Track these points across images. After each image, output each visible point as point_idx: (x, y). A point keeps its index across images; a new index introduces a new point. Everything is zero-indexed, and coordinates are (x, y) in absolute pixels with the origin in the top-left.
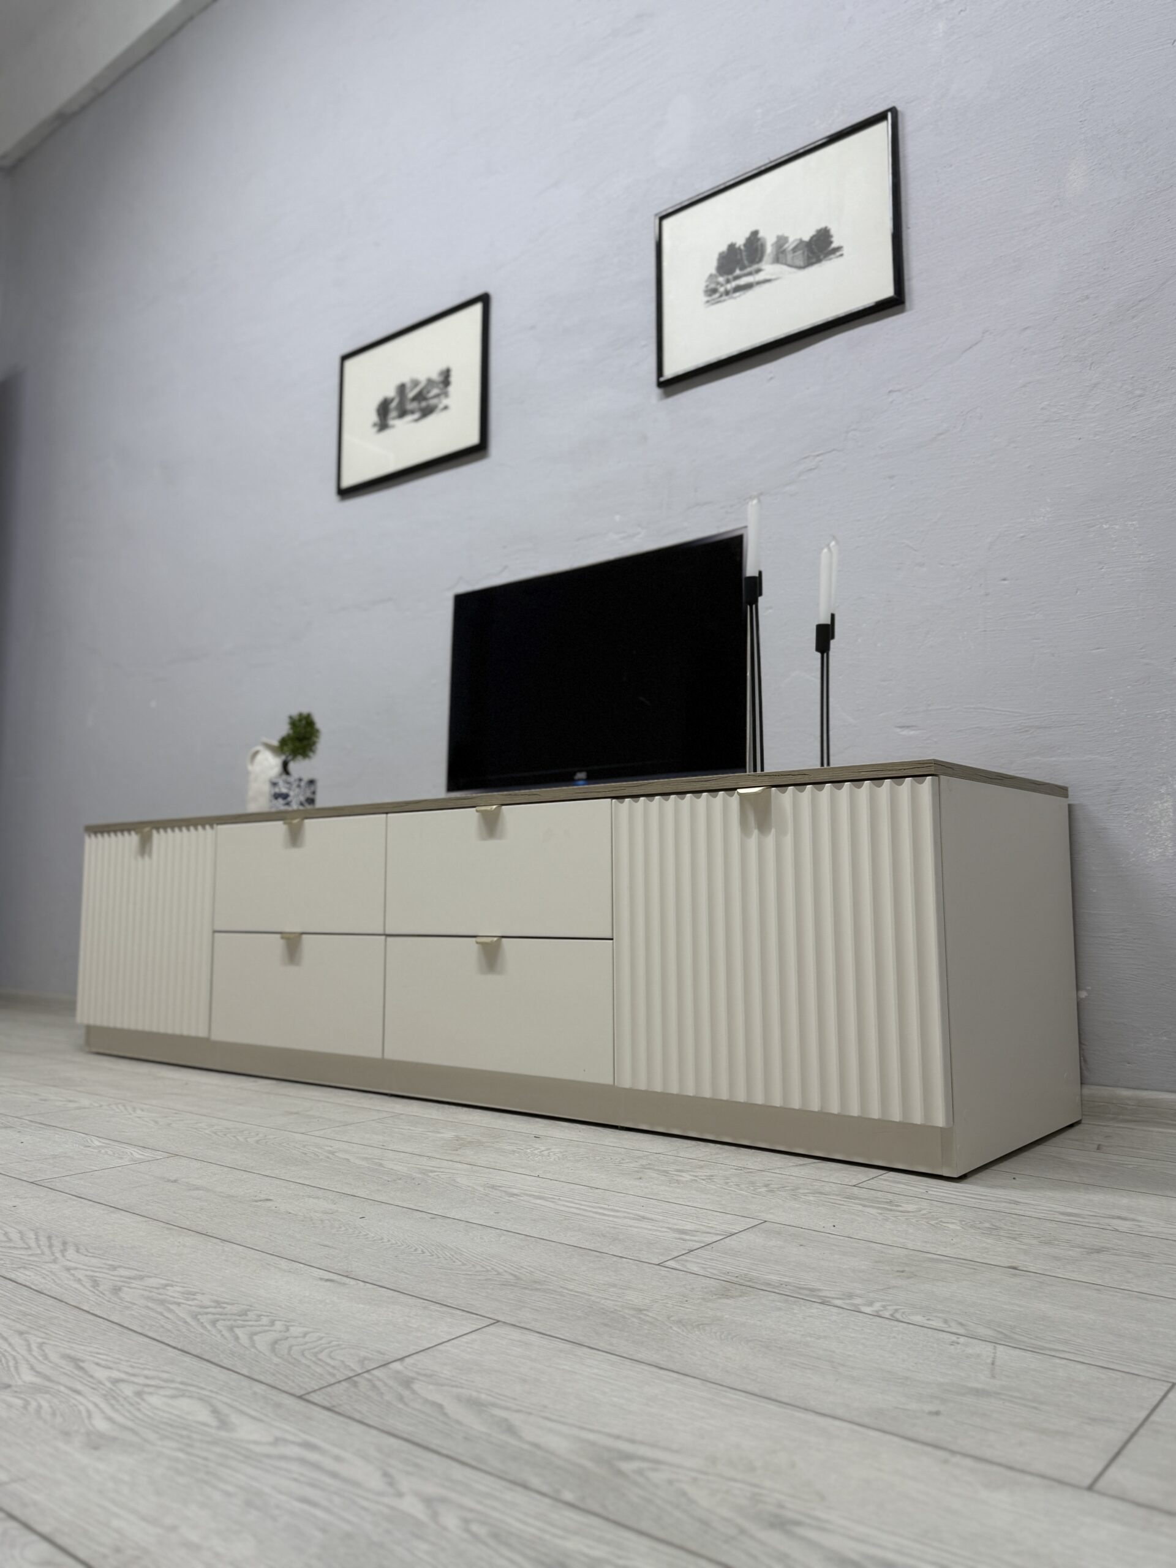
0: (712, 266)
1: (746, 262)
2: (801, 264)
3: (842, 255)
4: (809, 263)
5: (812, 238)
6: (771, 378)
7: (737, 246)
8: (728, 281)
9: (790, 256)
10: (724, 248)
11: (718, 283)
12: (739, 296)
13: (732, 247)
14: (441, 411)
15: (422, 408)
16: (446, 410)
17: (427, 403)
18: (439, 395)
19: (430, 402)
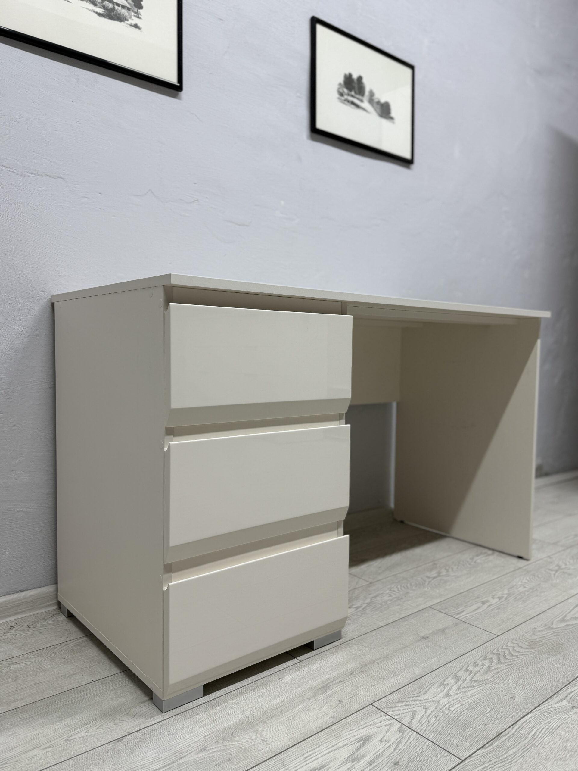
0: (341, 80)
1: (356, 89)
2: (379, 113)
3: (394, 123)
4: (382, 115)
5: (383, 103)
6: (363, 166)
7: (353, 77)
8: (348, 95)
9: (375, 105)
10: (347, 73)
11: (344, 92)
12: (354, 108)
13: (350, 75)
14: (131, 27)
15: (107, 7)
16: (137, 29)
17: (112, 6)
18: (129, 9)
19: (116, 7)
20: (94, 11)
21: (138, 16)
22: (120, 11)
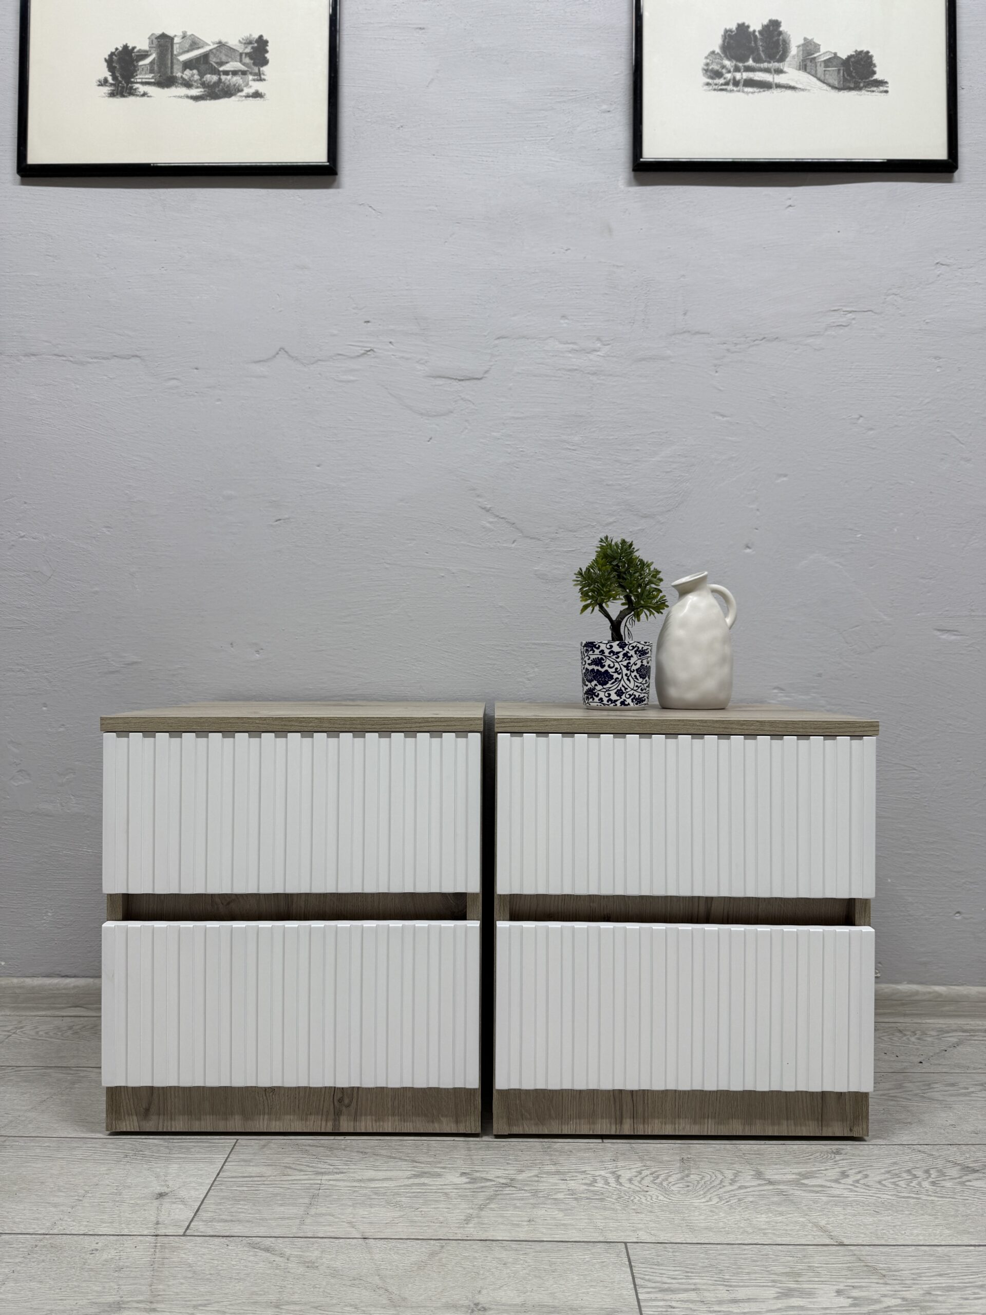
0: (715, 43)
1: (761, 52)
2: (836, 84)
3: (886, 92)
4: (845, 86)
5: (850, 57)
6: (790, 206)
7: (751, 29)
8: (737, 69)
9: (820, 69)
10: (733, 27)
11: (723, 67)
12: (753, 93)
13: (742, 28)
14: (248, 99)
15: (208, 84)
16: (258, 99)
17: (217, 78)
18: (244, 73)
19: (223, 77)
20: (187, 97)
21: (260, 78)
22: (229, 81)
